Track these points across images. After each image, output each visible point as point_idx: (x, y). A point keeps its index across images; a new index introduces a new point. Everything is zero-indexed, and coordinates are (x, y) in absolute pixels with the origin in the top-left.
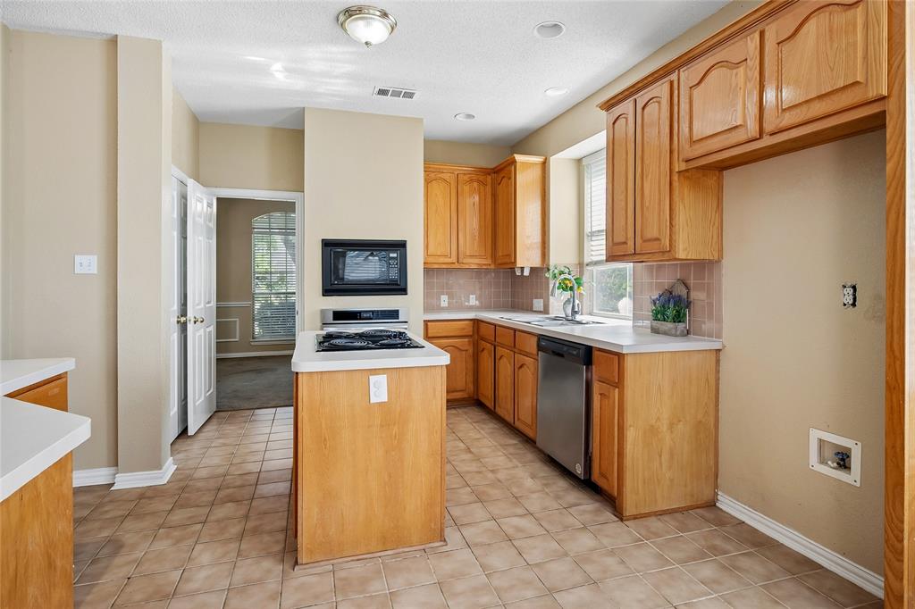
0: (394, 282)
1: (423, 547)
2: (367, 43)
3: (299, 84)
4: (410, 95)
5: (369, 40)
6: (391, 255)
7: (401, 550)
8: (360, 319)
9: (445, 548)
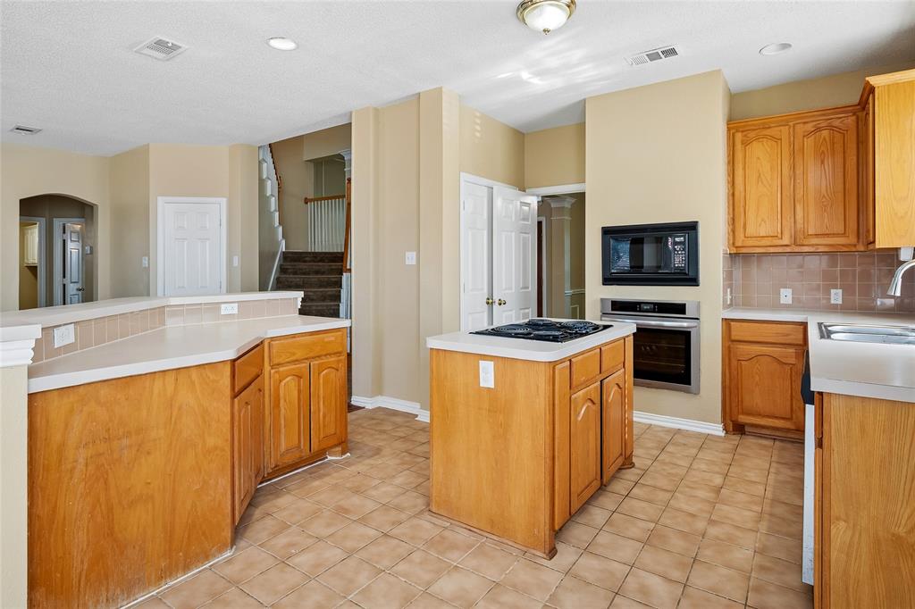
0: (681, 271)
1: (525, 549)
2: (545, 31)
3: (557, 82)
4: (672, 52)
5: (547, 27)
6: (677, 239)
7: (507, 541)
8: (640, 311)
9: (546, 562)
